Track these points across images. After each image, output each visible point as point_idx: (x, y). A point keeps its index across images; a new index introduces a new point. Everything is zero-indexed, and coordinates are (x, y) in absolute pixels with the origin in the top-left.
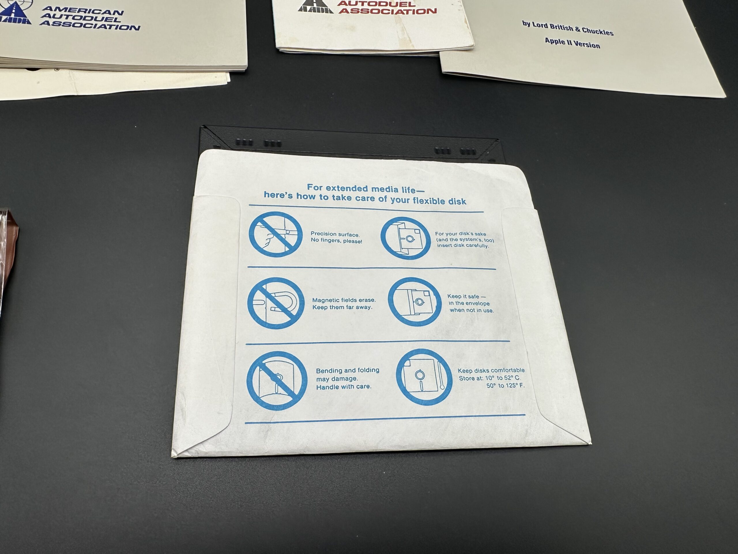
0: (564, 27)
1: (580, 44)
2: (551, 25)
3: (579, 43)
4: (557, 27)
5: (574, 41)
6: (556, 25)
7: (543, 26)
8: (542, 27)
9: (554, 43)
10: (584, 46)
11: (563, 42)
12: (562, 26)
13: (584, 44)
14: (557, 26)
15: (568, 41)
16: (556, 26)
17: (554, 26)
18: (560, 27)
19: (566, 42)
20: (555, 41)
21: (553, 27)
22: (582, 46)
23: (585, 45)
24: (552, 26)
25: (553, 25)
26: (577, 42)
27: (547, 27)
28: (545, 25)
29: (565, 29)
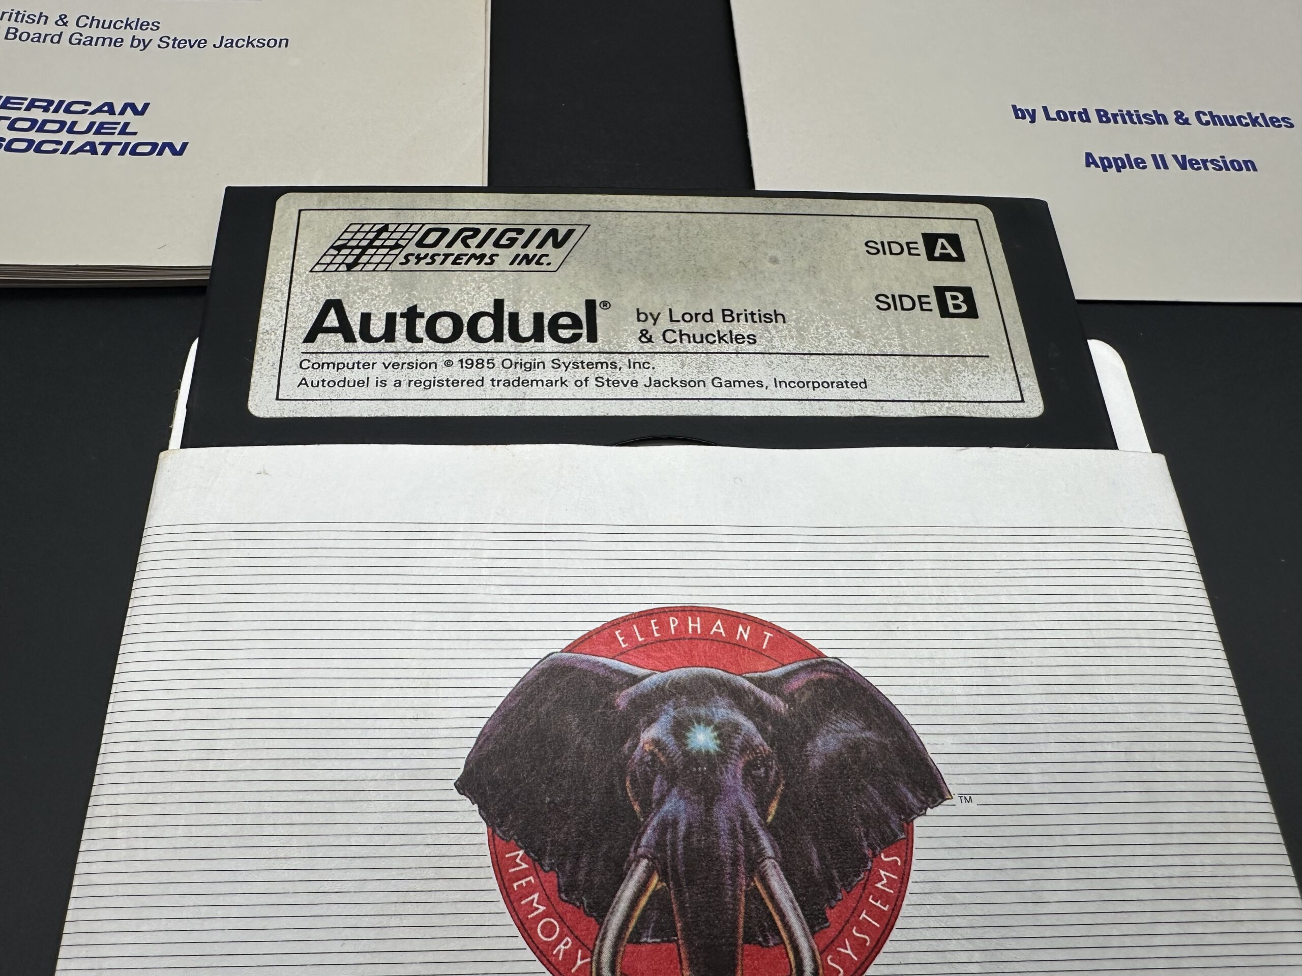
0: (1138, 116)
1: (1194, 164)
2: (1098, 111)
3: (1190, 161)
4: (1119, 118)
5: (1175, 157)
6: (1116, 112)
7: (1076, 116)
8: (1073, 120)
9: (1110, 166)
10: (1206, 168)
11: (1140, 163)
12: (1133, 112)
13: (1205, 162)
14: (1117, 115)
15: (1154, 157)
16: (1115, 116)
17: (1110, 116)
18: (1127, 117)
19: (1150, 163)
20: (1115, 159)
21: (1104, 119)
22: (1199, 169)
23: (1209, 164)
24: (1103, 116)
25: (1106, 113)
26: (1184, 157)
27: (1088, 120)
28: (1080, 114)
29: (1144, 120)
